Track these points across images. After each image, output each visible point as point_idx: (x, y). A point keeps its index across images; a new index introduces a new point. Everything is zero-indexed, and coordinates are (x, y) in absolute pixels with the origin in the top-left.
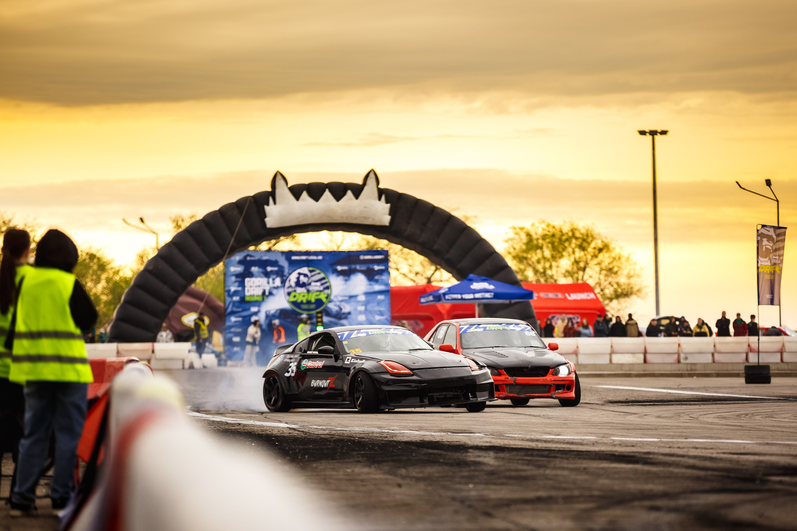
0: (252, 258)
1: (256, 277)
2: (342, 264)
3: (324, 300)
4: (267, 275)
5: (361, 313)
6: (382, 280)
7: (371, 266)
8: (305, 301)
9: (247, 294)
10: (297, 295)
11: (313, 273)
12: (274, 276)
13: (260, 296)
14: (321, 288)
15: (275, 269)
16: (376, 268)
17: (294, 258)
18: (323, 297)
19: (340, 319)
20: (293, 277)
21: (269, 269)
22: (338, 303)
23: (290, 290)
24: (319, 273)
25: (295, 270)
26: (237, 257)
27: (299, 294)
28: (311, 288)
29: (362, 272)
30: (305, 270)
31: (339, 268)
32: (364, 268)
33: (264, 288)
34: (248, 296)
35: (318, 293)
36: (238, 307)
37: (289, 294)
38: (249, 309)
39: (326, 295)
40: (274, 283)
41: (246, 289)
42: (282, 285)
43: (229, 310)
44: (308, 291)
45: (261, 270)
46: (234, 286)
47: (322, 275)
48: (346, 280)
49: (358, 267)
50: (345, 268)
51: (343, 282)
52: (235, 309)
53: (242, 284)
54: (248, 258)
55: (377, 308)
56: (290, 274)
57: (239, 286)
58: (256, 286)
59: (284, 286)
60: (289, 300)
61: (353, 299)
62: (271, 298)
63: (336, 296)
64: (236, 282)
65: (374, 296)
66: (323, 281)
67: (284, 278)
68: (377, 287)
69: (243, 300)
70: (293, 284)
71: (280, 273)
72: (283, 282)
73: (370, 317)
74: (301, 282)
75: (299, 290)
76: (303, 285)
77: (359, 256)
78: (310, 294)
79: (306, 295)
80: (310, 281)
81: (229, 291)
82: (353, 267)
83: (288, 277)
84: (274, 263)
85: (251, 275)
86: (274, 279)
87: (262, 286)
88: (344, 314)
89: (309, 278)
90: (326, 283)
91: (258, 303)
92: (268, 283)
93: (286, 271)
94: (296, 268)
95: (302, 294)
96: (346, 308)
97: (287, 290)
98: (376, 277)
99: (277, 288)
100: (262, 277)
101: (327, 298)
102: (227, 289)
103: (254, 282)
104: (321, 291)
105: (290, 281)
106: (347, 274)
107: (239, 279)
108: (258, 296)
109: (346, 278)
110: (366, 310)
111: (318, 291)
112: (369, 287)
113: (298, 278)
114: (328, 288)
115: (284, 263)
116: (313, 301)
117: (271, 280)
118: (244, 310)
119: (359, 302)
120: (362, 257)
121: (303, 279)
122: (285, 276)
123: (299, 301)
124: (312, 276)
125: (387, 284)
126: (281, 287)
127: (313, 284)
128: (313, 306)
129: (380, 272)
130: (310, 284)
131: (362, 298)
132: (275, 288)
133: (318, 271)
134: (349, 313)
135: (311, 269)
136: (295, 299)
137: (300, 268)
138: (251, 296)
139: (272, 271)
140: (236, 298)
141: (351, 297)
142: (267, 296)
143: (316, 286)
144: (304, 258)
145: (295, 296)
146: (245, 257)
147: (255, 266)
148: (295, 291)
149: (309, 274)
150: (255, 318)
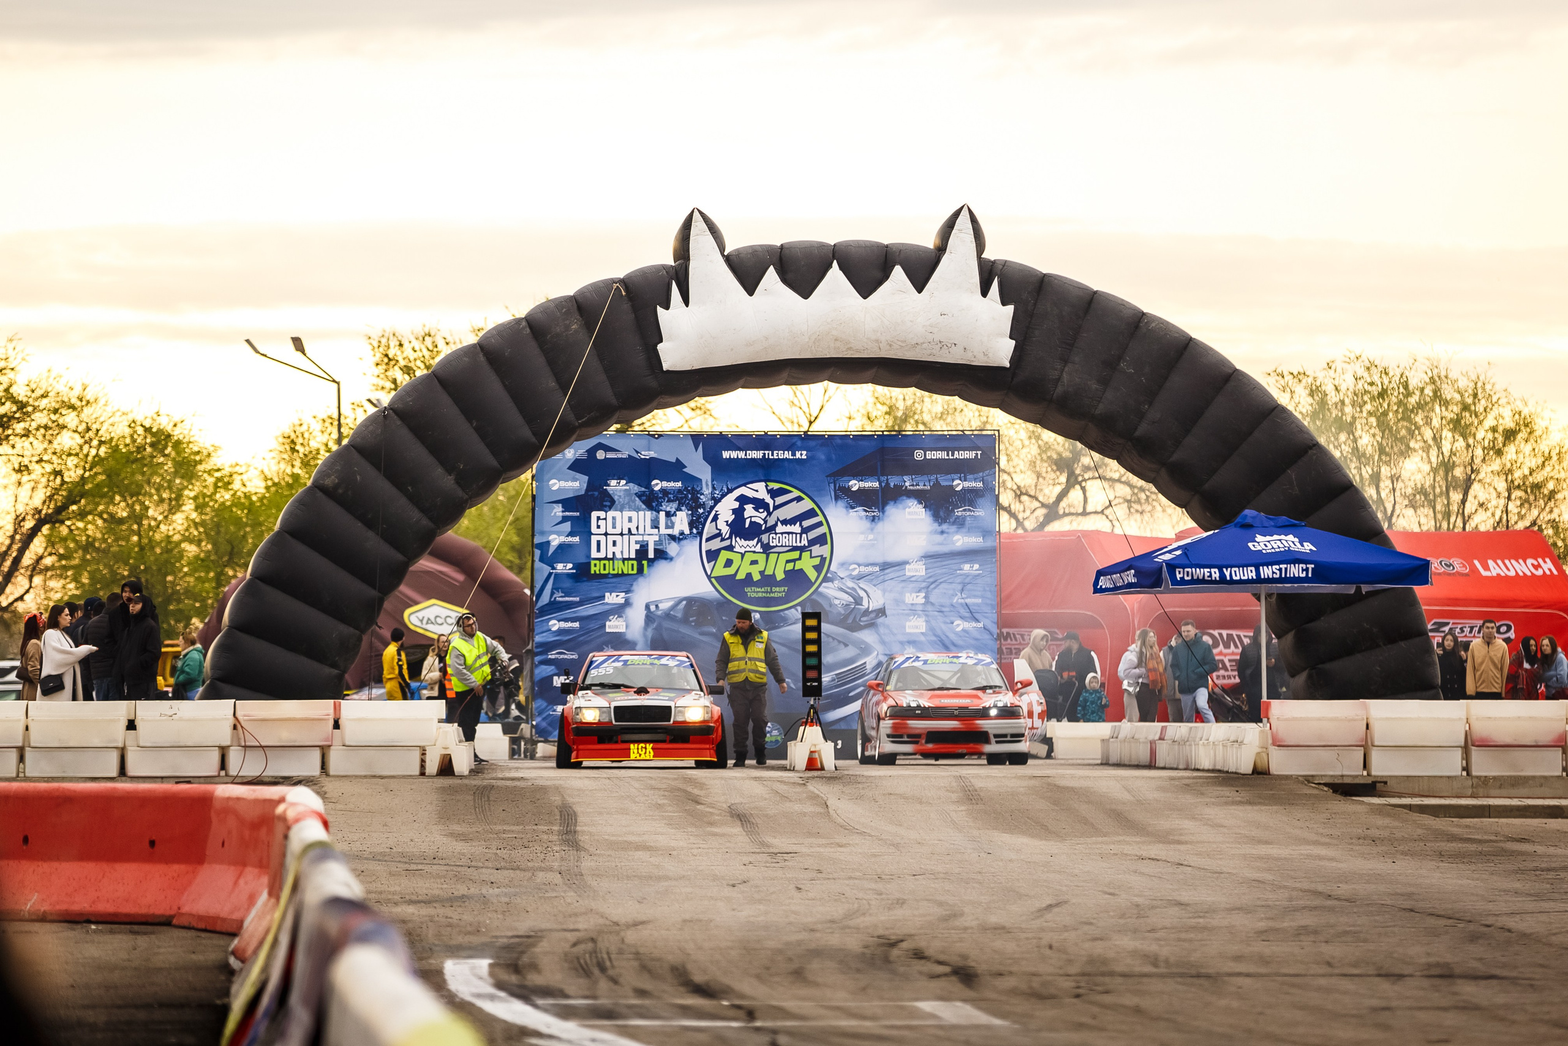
0: (611, 455)
1: (622, 507)
2: (860, 475)
3: (812, 574)
4: (651, 501)
5: (913, 610)
6: (977, 518)
7: (944, 480)
8: (756, 577)
9: (594, 554)
10: (736, 558)
11: (780, 500)
12: (672, 507)
13: (631, 561)
14: (804, 541)
16: (959, 485)
17: (726, 455)
18: (807, 564)
19: (855, 627)
21: (658, 485)
22: (850, 584)
23: (716, 544)
24: (799, 499)
25: (730, 491)
26: (570, 454)
27: (742, 556)
28: (774, 540)
29: (919, 496)
30: (759, 490)
32: (923, 484)
33: (646, 538)
34: (598, 561)
35: (796, 555)
36: (568, 592)
37: (713, 555)
38: (600, 597)
39: (817, 561)
40: (670, 524)
41: (594, 540)
42: (693, 532)
43: (545, 599)
44: (767, 549)
45: (635, 488)
46: (559, 534)
47: (807, 504)
48: (873, 519)
49: (908, 483)
51: (866, 524)
52: (559, 597)
53: (582, 527)
54: (601, 455)
55: (958, 600)
56: (717, 501)
57: (571, 534)
58: (621, 534)
59: (700, 534)
60: (712, 573)
61: (891, 573)
62: (662, 566)
63: (842, 565)
64: (564, 519)
65: (952, 563)
66: (806, 523)
67: (701, 511)
68: (961, 540)
69: (583, 572)
70: (725, 530)
71: (690, 498)
72: (697, 523)
73: (940, 625)
74: (747, 524)
75: (740, 544)
77: (911, 453)
78: (773, 557)
79: (761, 559)
80: (771, 522)
81: (544, 546)
82: (893, 481)
83: (710, 509)
84: (674, 470)
85: (606, 502)
86: (670, 515)
87: (636, 532)
88: (867, 612)
89: (770, 514)
90: (820, 524)
91: (623, 581)
92: (655, 525)
93: (707, 491)
94: (733, 485)
95: (749, 557)
96: (874, 599)
97: (706, 546)
98: (959, 512)
99: (680, 538)
100: (638, 510)
101: (818, 568)
102: (539, 539)
103: (614, 522)
104: (802, 549)
105: (715, 518)
106: (876, 502)
108: (625, 560)
109: (874, 512)
110: (928, 602)
111: (794, 549)
112: (939, 538)
113: (738, 513)
114: (821, 540)
115: (699, 468)
116: (780, 576)
117: (662, 516)
118: (587, 600)
119: (909, 580)
121: (751, 514)
122: (703, 506)
123: (741, 576)
124: (776, 508)
125: (988, 532)
126: (691, 536)
127: (780, 528)
128: (779, 592)
129: (970, 498)
130: (771, 529)
131: (917, 569)
132: (672, 538)
133: (796, 493)
134: (882, 612)
135: (776, 486)
136: (730, 571)
137: (746, 482)
138: (606, 559)
139: (664, 492)
140: (564, 567)
141: (885, 566)
142: (651, 562)
143: (785, 537)
144: (755, 454)
145: (729, 563)
146: (592, 452)
147: (620, 476)
148: (730, 548)
149: (768, 500)
150: (614, 625)
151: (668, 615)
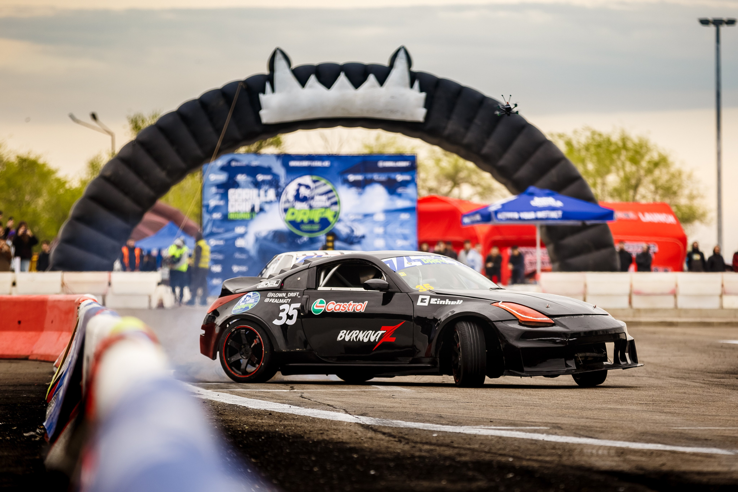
0: (238, 164)
1: (243, 187)
2: (355, 172)
3: (331, 219)
4: (257, 185)
5: (378, 236)
6: (406, 194)
7: (392, 176)
8: (306, 220)
10: (296, 212)
11: (318, 184)
12: (266, 187)
13: (248, 213)
14: (328, 204)
15: (268, 178)
16: (400, 178)
17: (293, 164)
18: (329, 215)
20: (291, 190)
21: (260, 177)
22: (349, 224)
23: (287, 205)
24: (325, 185)
25: (294, 179)
26: (220, 162)
27: (298, 211)
28: (313, 203)
29: (381, 183)
30: (307, 180)
31: (352, 178)
32: (383, 177)
34: (232, 213)
35: (323, 210)
36: (218, 227)
37: (286, 210)
38: (233, 230)
39: (333, 213)
40: (266, 196)
41: (230, 203)
42: (276, 199)
43: (208, 230)
44: (311, 207)
45: (249, 179)
46: (215, 200)
47: (329, 187)
48: (360, 194)
49: (376, 177)
50: (359, 177)
51: (356, 195)
52: (215, 230)
53: (225, 196)
54: (234, 164)
55: (399, 231)
56: (287, 185)
57: (221, 199)
58: (243, 201)
59: (279, 201)
60: (285, 218)
61: (368, 219)
62: (262, 215)
63: (347, 215)
64: (217, 194)
65: (396, 214)
66: (330, 195)
67: (280, 190)
68: (401, 203)
69: (225, 218)
70: (291, 198)
71: (275, 183)
72: (278, 195)
74: (301, 196)
75: (299, 205)
76: (305, 199)
77: (376, 163)
78: (313, 211)
79: (308, 212)
80: (313, 194)
81: (207, 206)
82: (369, 176)
83: (284, 189)
84: (267, 170)
85: (236, 185)
86: (266, 191)
87: (249, 199)
88: (356, 237)
89: (312, 191)
90: (334, 196)
91: (244, 222)
92: (259, 195)
93: (282, 181)
94: (295, 177)
95: (303, 211)
96: (359, 231)
97: (283, 206)
98: (400, 190)
99: (270, 202)
100: (251, 188)
101: (335, 216)
102: (205, 202)
103: (239, 195)
104: (326, 208)
105: (287, 193)
106: (361, 185)
107: (221, 191)
108: (246, 213)
109: (360, 190)
110: (385, 233)
111: (322, 207)
112: (390, 203)
113: (298, 190)
114: (336, 203)
115: (279, 169)
116: (317, 219)
117: (262, 192)
118: (227, 231)
119: (375, 222)
120: (381, 164)
121: (304, 192)
122: (281, 187)
123: (299, 220)
124: (316, 188)
125: (413, 200)
126: (276, 202)
127: (317, 198)
128: (316, 227)
129: (405, 184)
130: (312, 198)
131: (380, 217)
132: (267, 203)
133: (323, 181)
134: (363, 237)
135: (315, 178)
136: (293, 218)
137: (301, 176)
138: (236, 213)
139: (264, 182)
140: (217, 216)
141: (366, 216)
143: (320, 201)
144: (305, 164)
145: (293, 214)
146: (229, 162)
147: (242, 173)
148: (293, 207)
149: (312, 185)
150: (240, 243)
151: (265, 238)
